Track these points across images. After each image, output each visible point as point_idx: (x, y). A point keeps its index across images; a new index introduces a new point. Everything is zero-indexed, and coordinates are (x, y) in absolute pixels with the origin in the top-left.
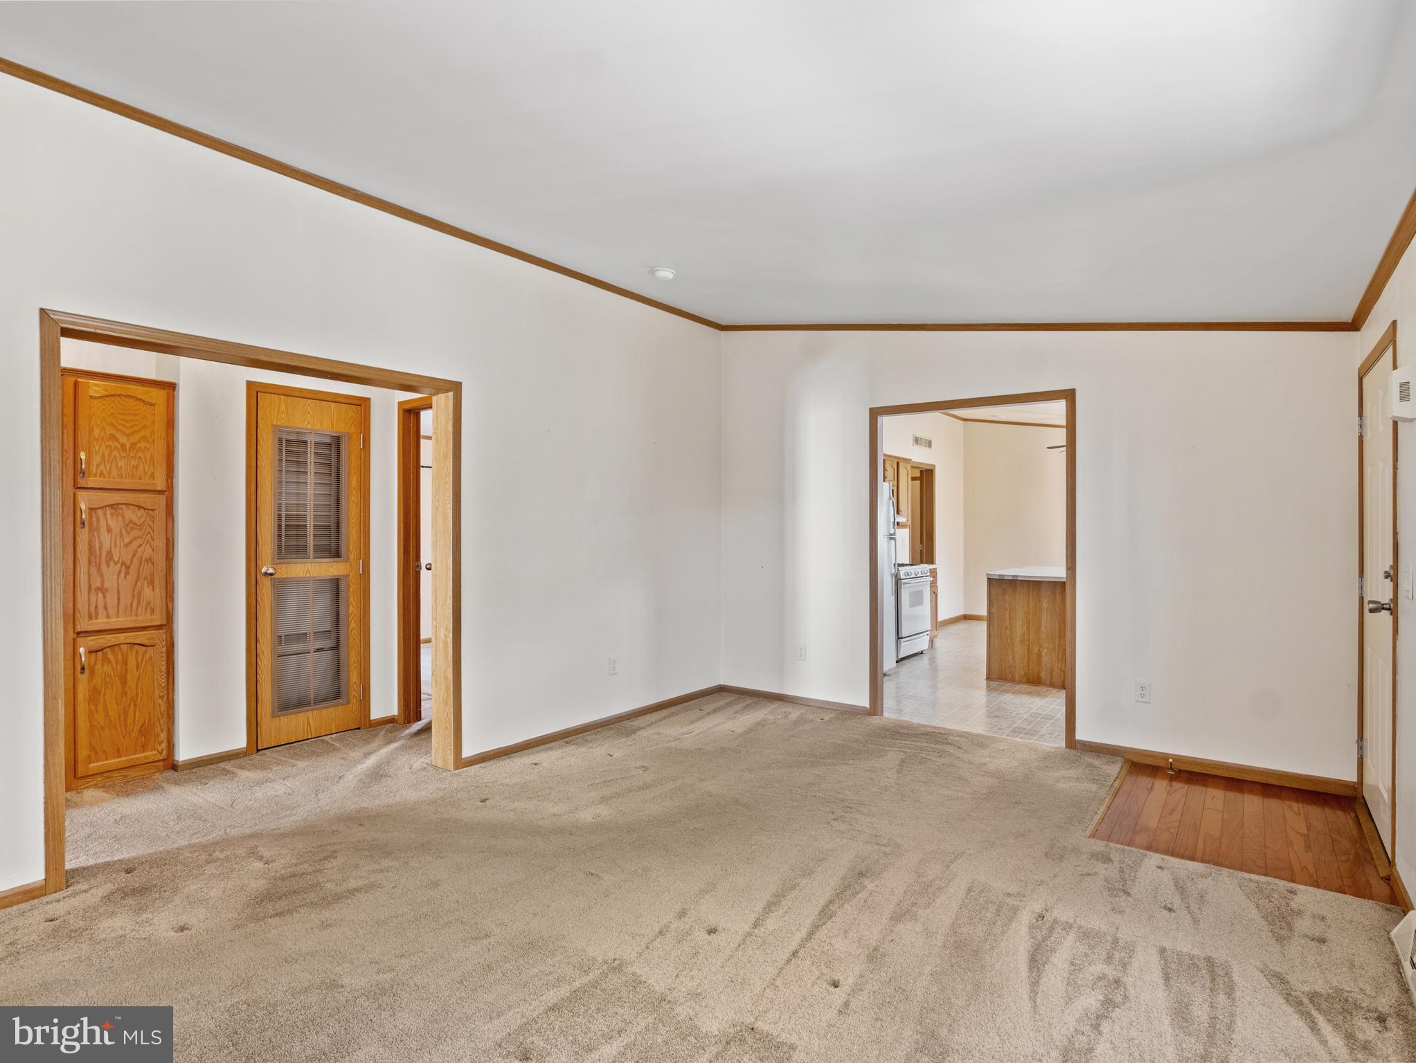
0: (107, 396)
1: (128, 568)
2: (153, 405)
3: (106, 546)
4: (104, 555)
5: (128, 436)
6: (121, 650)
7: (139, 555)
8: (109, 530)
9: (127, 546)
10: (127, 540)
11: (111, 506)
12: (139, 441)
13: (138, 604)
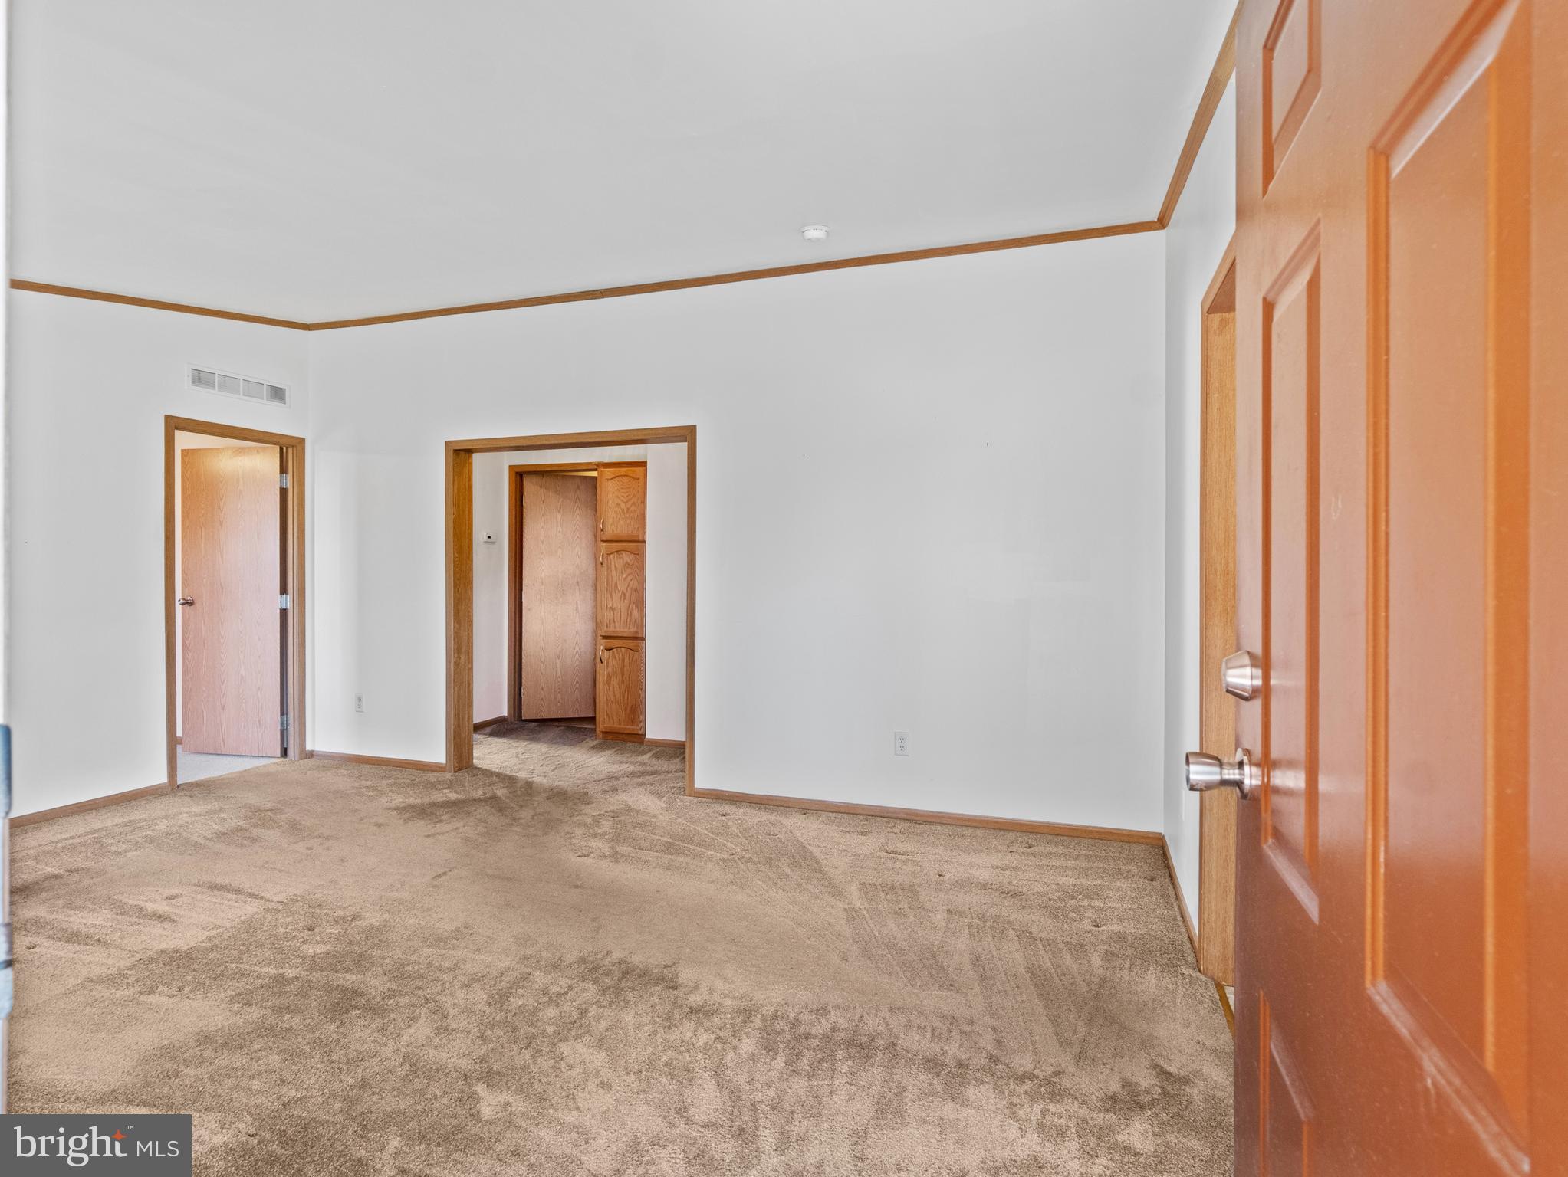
0: (615, 478)
1: (625, 595)
2: (638, 479)
3: (614, 579)
4: (613, 586)
5: (625, 503)
6: (621, 651)
7: (631, 586)
8: (616, 568)
9: (625, 579)
10: (624, 576)
11: (616, 552)
12: (631, 506)
13: (630, 621)
